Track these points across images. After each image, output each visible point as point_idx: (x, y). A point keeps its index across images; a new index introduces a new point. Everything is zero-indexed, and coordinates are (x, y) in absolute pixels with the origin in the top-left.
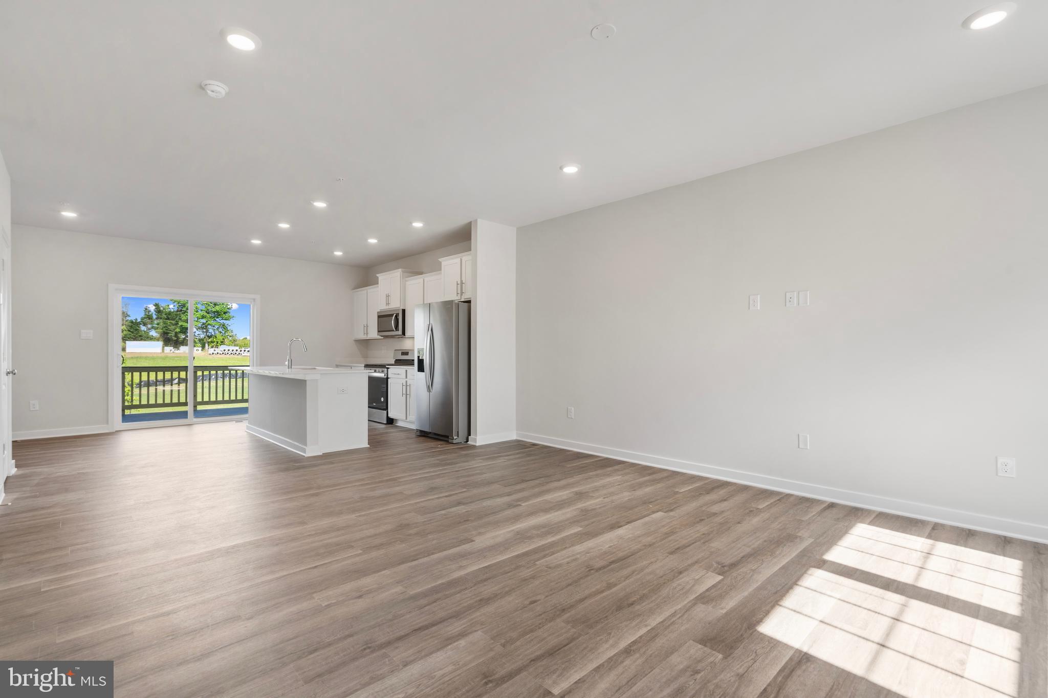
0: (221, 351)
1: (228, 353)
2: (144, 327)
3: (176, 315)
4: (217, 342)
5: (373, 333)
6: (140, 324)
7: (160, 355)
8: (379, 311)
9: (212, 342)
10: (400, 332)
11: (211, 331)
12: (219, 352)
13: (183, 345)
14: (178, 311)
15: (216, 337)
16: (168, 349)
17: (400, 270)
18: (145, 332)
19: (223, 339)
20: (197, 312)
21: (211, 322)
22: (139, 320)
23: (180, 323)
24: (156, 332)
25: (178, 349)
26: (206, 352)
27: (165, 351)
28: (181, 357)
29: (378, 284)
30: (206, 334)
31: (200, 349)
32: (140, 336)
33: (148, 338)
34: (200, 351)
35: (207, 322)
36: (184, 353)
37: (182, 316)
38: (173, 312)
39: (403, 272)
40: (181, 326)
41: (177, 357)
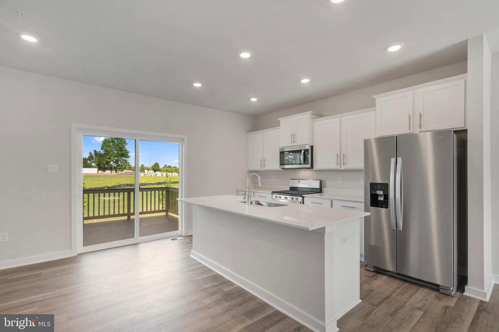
0: (125, 173)
1: (128, 174)
2: (89, 161)
3: (104, 155)
4: (122, 168)
5: (275, 165)
6: (88, 160)
7: (96, 175)
8: (281, 148)
9: (120, 168)
10: (309, 166)
11: (119, 163)
12: (124, 173)
13: (107, 170)
14: (104, 154)
15: (122, 166)
16: (100, 172)
17: (310, 112)
18: (90, 163)
19: (125, 167)
20: (113, 154)
21: (120, 159)
22: (87, 158)
23: (106, 159)
24: (95, 164)
25: (105, 172)
26: (118, 173)
27: (99, 173)
28: (106, 176)
29: (280, 126)
30: (117, 165)
31: (115, 172)
32: (88, 166)
33: (91, 166)
34: (115, 173)
35: (118, 159)
36: (108, 173)
37: (107, 156)
38: (102, 154)
39: (312, 114)
40: (106, 161)
41: (105, 176)
